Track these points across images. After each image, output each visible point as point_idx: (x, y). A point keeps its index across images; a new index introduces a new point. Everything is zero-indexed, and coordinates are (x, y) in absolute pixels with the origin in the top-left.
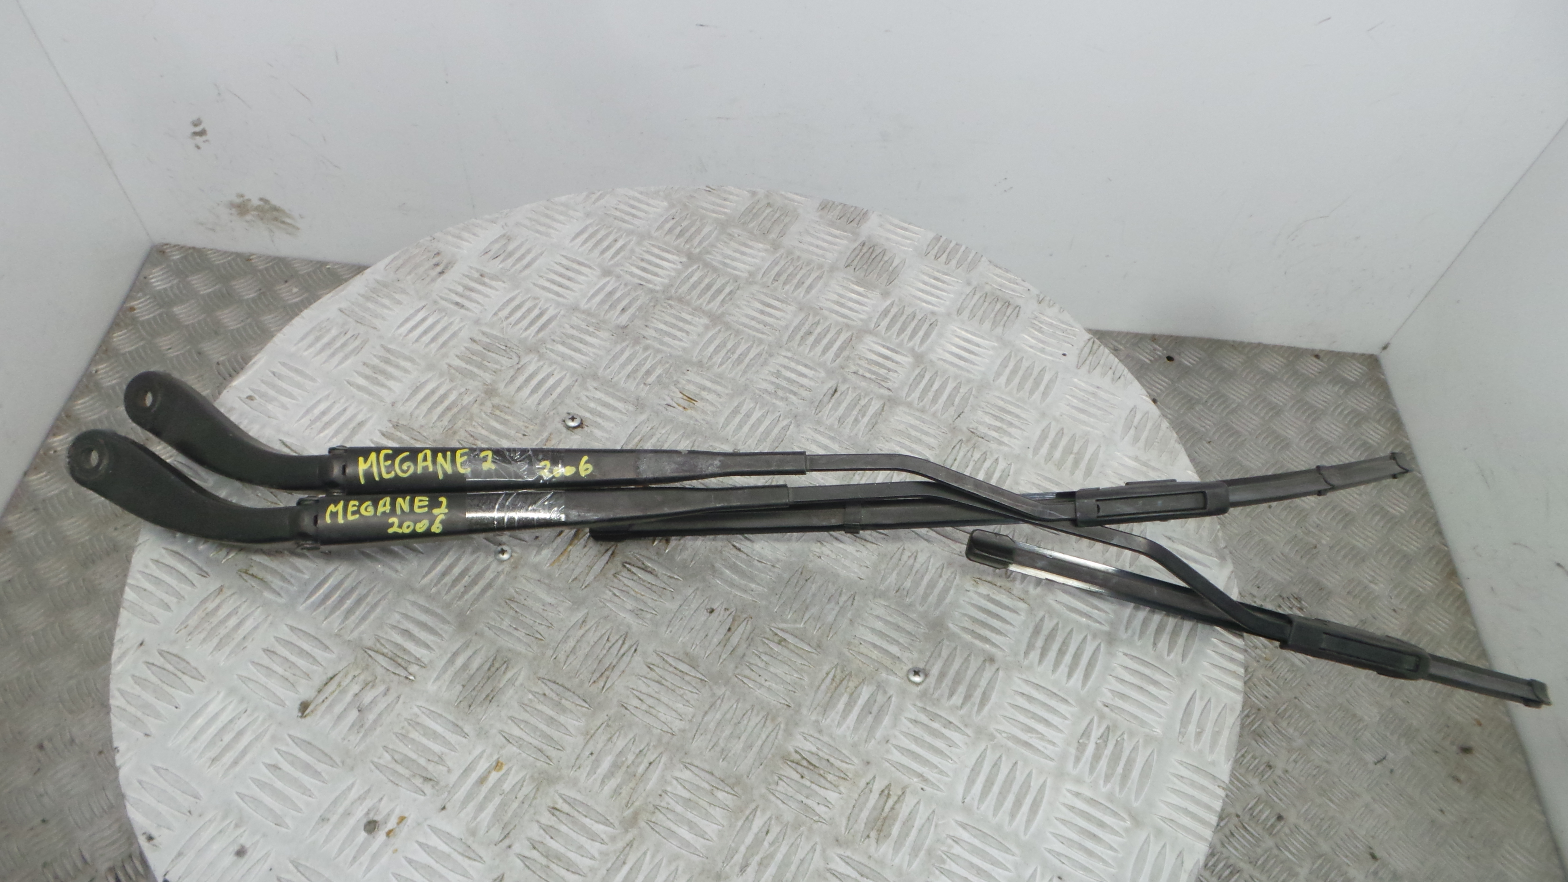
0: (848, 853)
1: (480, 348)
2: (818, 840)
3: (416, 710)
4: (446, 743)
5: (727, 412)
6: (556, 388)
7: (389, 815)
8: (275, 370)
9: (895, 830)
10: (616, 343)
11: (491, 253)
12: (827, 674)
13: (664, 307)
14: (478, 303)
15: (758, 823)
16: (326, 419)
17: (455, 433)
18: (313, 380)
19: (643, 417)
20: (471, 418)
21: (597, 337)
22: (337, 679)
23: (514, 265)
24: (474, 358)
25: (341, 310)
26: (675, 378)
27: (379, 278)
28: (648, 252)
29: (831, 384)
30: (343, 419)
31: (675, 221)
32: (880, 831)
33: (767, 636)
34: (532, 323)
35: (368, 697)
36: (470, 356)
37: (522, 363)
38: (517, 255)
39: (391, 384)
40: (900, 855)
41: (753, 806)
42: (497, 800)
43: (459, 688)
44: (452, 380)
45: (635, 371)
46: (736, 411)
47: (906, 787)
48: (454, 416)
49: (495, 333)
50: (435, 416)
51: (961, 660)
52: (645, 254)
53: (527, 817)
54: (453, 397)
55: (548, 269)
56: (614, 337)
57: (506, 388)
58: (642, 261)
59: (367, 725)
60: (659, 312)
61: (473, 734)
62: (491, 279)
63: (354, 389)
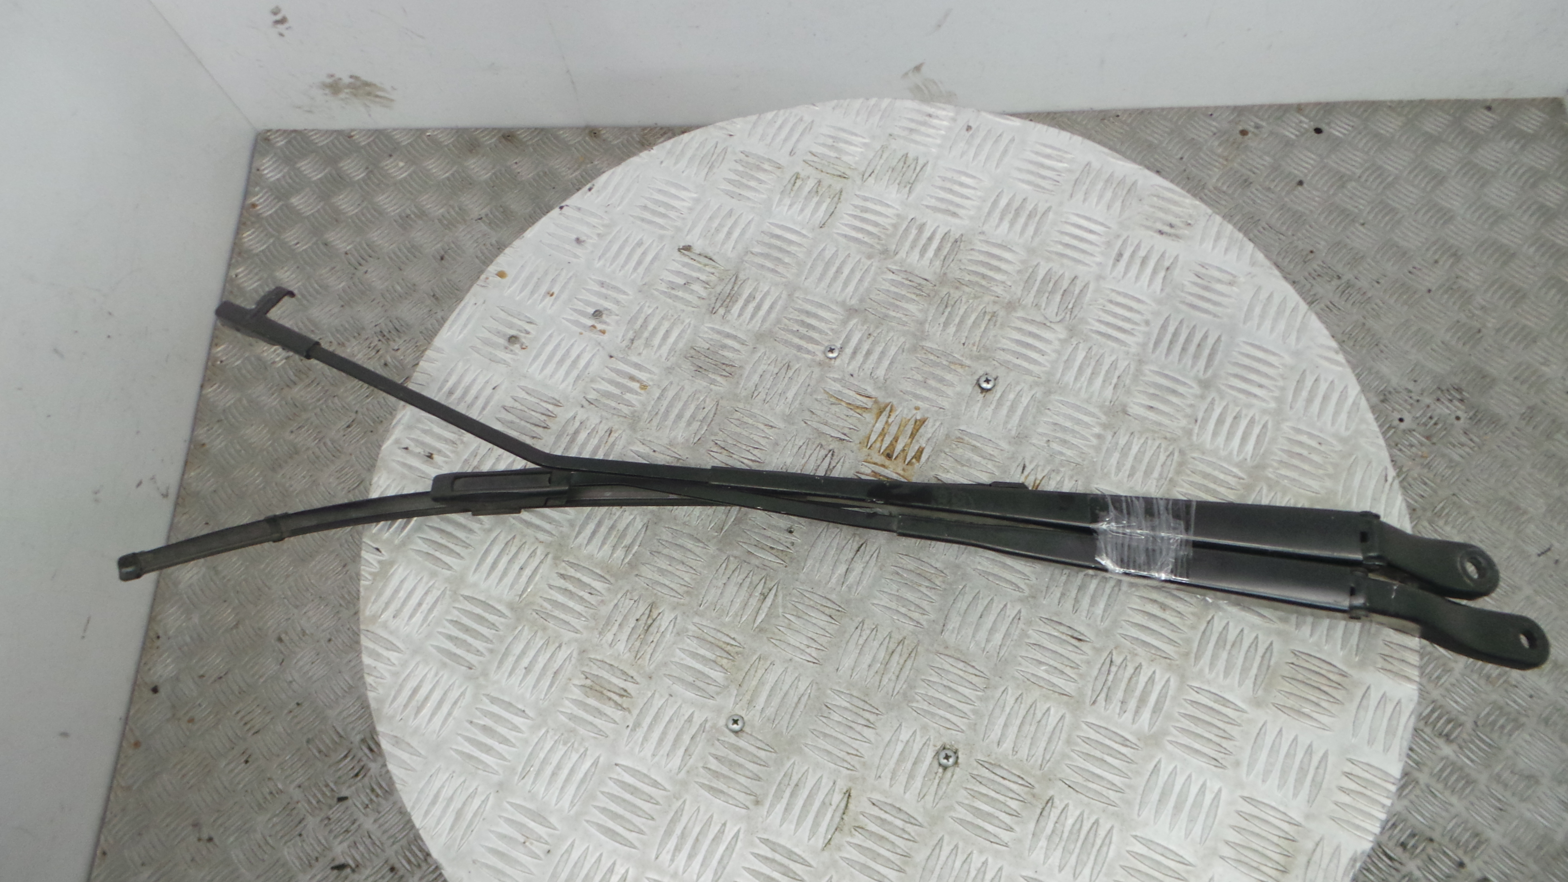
0: (573, 661)
1: (1065, 287)
2: (585, 635)
3: (687, 321)
4: (660, 346)
6: (1026, 361)
7: (605, 323)
8: (1004, 136)
9: (591, 701)
10: (1101, 407)
11: (1203, 271)
12: (734, 639)
13: (1166, 450)
14: (1125, 273)
15: (598, 585)
16: (956, 188)
17: (957, 288)
18: (997, 166)
19: (1004, 445)
20: (975, 297)
21: (1103, 386)
22: (710, 262)
23: (1190, 294)
24: (1051, 285)
25: (1089, 163)
26: (1062, 469)
27: (1140, 183)
28: (1252, 422)
29: (1089, 634)
30: (958, 200)
31: (1318, 446)
32: (591, 688)
33: (768, 582)
34: (1108, 324)
35: (696, 287)
36: (1053, 281)
37: (1052, 325)
38: (1207, 294)
39: (1005, 225)
40: (571, 705)
41: (612, 580)
42: (617, 391)
43: (707, 346)
44: (1019, 272)
45: (1064, 429)
47: (630, 712)
48: (977, 283)
49: (1089, 295)
50: (973, 268)
51: (755, 771)
52: (1248, 418)
53: (605, 414)
54: (998, 277)
55: (1194, 327)
56: (1107, 403)
57: (1018, 318)
58: (1235, 418)
59: (673, 292)
60: (1157, 443)
61: (669, 364)
62: (1165, 278)
63: (992, 200)
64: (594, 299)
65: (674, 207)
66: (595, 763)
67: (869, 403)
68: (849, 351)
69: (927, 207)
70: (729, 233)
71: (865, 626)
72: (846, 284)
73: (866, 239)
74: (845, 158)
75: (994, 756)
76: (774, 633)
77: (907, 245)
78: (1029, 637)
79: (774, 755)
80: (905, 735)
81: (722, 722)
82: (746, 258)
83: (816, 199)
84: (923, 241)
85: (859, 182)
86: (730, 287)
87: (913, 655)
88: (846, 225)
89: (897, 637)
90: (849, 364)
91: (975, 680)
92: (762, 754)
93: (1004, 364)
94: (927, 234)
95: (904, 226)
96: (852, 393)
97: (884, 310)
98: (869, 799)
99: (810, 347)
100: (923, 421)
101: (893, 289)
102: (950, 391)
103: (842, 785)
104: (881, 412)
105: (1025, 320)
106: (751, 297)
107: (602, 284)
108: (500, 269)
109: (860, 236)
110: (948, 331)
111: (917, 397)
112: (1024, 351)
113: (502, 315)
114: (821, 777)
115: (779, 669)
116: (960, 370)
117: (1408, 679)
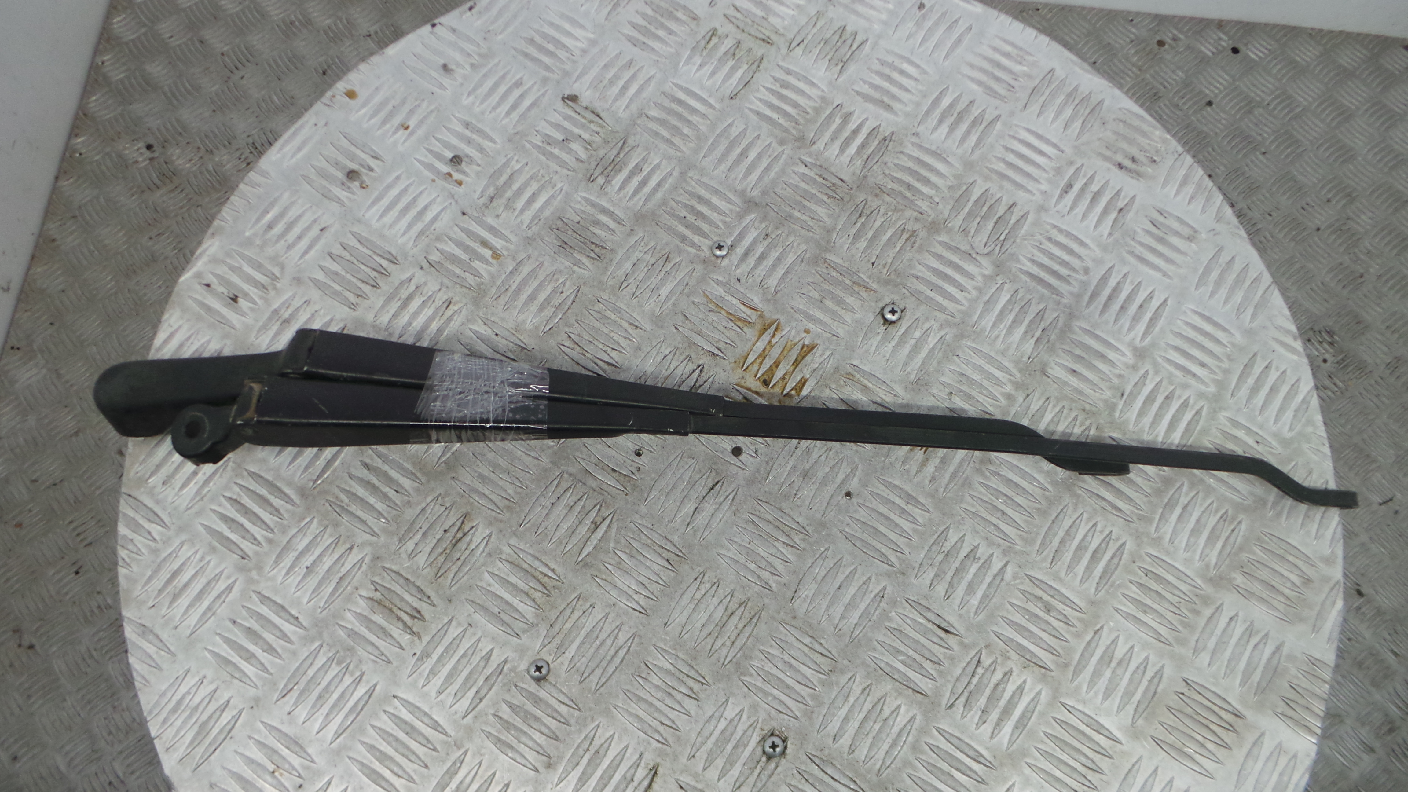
0: (364, 567)
1: (1000, 213)
2: (382, 539)
3: (559, 185)
4: (522, 211)
5: (907, 487)
6: (941, 295)
7: (464, 173)
8: (960, 22)
9: (378, 619)
10: (1017, 362)
11: (1161, 219)
12: (553, 570)
14: (1072, 209)
15: (406, 483)
16: (896, 76)
17: (877, 195)
18: (946, 57)
20: (895, 210)
22: (597, 119)
23: (1142, 244)
24: (985, 208)
25: (1052, 71)
27: (1107, 103)
28: (1185, 405)
29: (959, 626)
30: (894, 90)
32: (379, 603)
33: (603, 509)
34: (1041, 266)
35: (575, 146)
36: (988, 204)
37: (978, 258)
38: (1160, 248)
39: (944, 129)
40: (352, 619)
41: (424, 480)
42: (464, 256)
43: (577, 219)
44: (950, 188)
45: (971, 382)
46: (910, 499)
47: (420, 637)
48: (900, 192)
49: (1025, 228)
50: (899, 175)
51: (553, 727)
52: (1182, 401)
53: (446, 281)
54: (926, 190)
55: (1140, 283)
56: (1025, 359)
57: (940, 243)
58: (1167, 398)
59: (548, 148)
60: (1073, 415)
61: (530, 233)
62: (1115, 220)
63: (934, 96)
64: (455, 141)
65: (565, 46)
66: (370, 693)
67: (753, 317)
68: (740, 251)
69: (858, 93)
70: (625, 88)
71: (706, 578)
72: (749, 172)
73: (782, 121)
74: (772, 20)
75: (826, 752)
76: (600, 571)
77: (828, 135)
78: (890, 619)
79: (577, 713)
80: (730, 712)
81: (523, 666)
82: (639, 122)
83: (731, 63)
84: (846, 134)
85: (784, 51)
86: (615, 152)
87: (755, 620)
88: (761, 100)
89: (739, 596)
90: (737, 266)
91: (820, 659)
92: (563, 709)
93: (915, 294)
94: (852, 126)
95: (828, 112)
96: (735, 301)
97: (788, 209)
98: (677, 781)
99: (696, 239)
100: (811, 348)
101: (803, 185)
102: (848, 317)
103: (649, 759)
104: (766, 330)
105: (948, 247)
106: (638, 169)
107: (467, 125)
108: (349, 87)
109: (775, 116)
110: (858, 245)
111: (810, 318)
112: (940, 282)
113: (345, 143)
114: (627, 747)
115: (598, 614)
116: (864, 294)
117: (1309, 730)
